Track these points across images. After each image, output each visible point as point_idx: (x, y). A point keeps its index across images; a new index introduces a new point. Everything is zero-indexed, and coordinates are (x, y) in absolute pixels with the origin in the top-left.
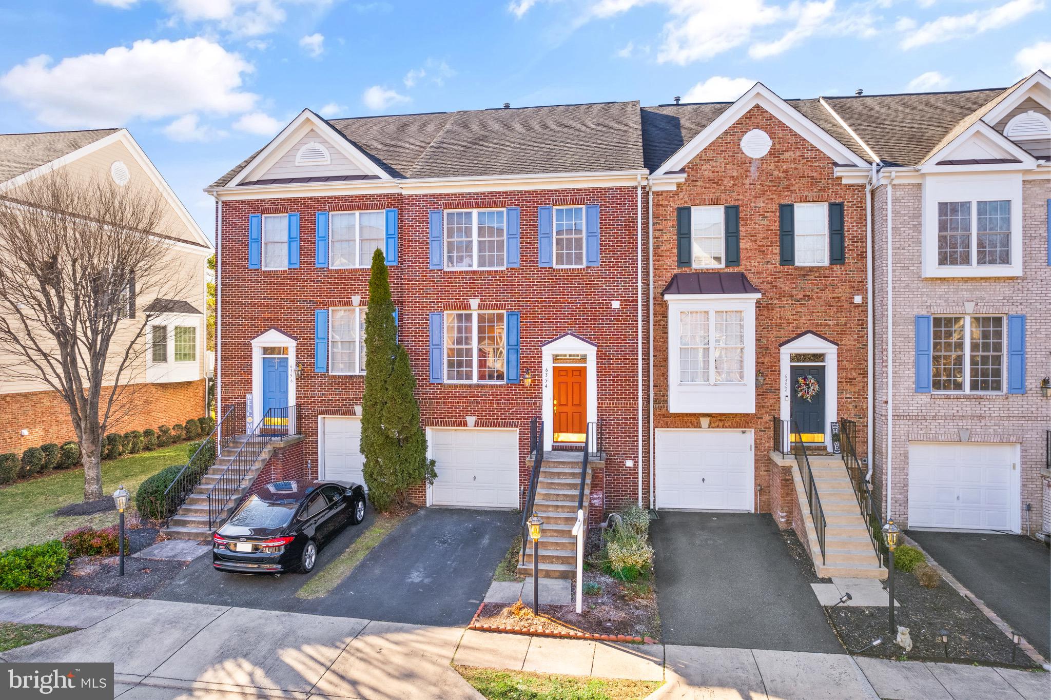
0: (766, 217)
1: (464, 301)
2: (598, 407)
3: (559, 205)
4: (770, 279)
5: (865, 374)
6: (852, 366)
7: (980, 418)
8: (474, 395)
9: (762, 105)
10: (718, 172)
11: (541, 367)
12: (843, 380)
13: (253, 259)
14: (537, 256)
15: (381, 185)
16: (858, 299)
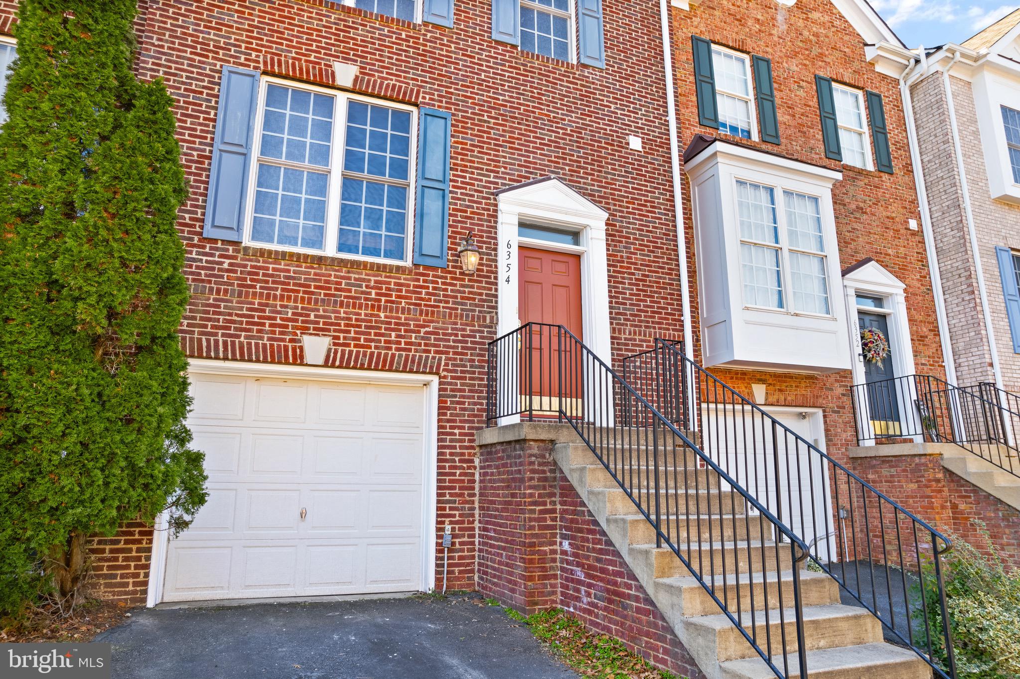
0: (802, 87)
1: (319, 66)
2: (612, 338)
6: (921, 318)
8: (327, 282)
11: (495, 238)
12: (916, 337)
14: (489, 19)
16: (913, 224)
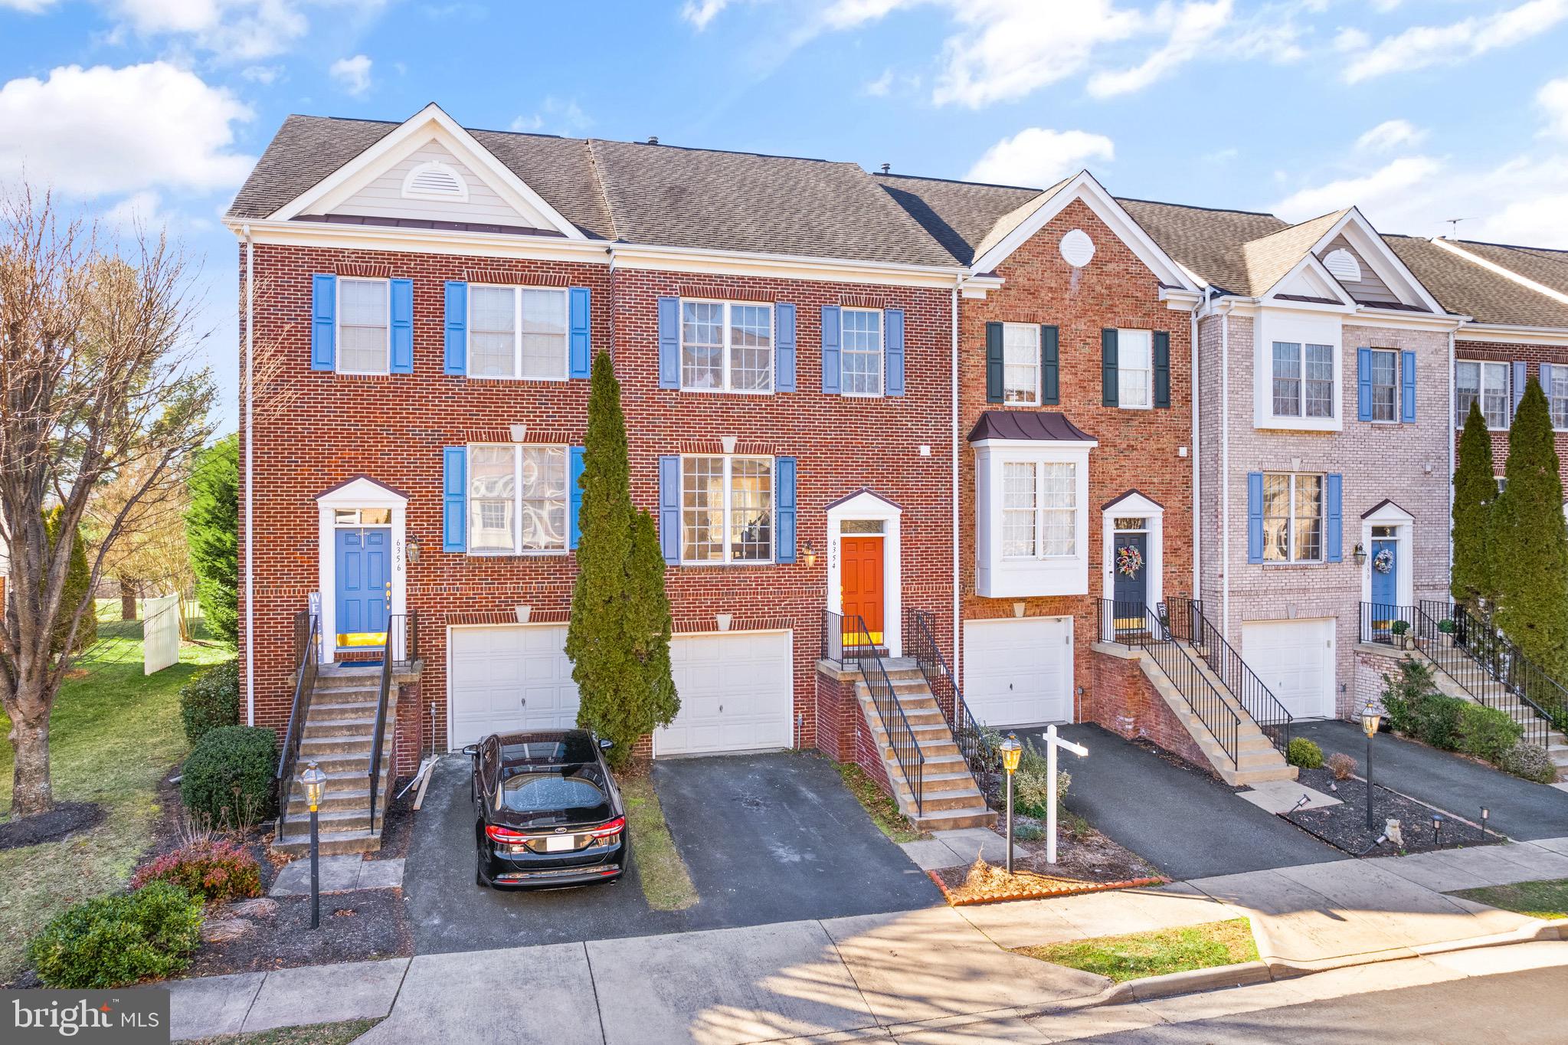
0: (1087, 344)
1: (713, 440)
2: (902, 594)
3: (850, 306)
4: (1092, 423)
5: (1190, 543)
6: (1177, 533)
7: (1305, 590)
8: (727, 581)
9: (1084, 199)
10: (1034, 280)
11: (826, 539)
12: (1168, 551)
13: (320, 355)
14: (820, 377)
15: (567, 248)
16: (1183, 452)
